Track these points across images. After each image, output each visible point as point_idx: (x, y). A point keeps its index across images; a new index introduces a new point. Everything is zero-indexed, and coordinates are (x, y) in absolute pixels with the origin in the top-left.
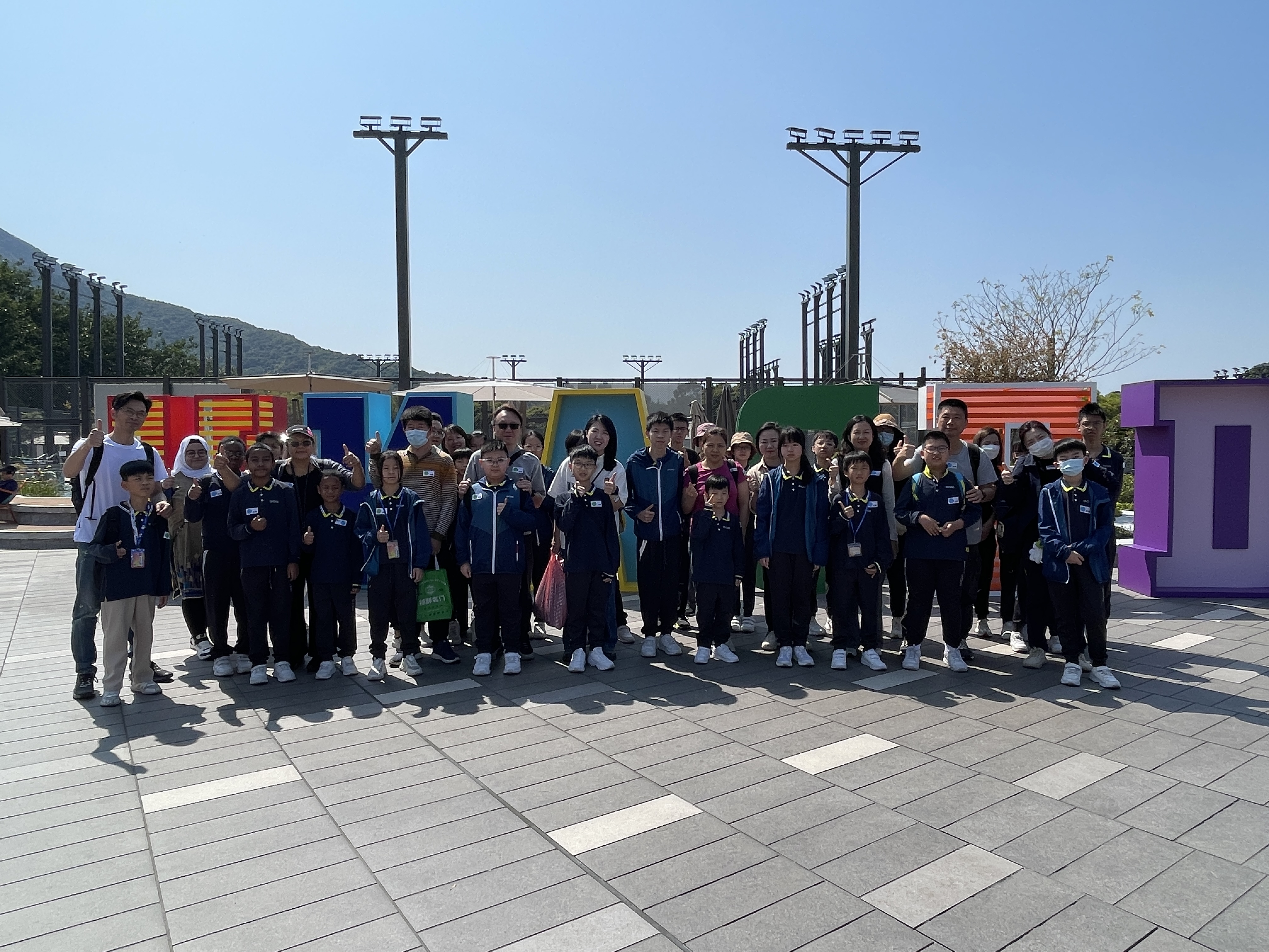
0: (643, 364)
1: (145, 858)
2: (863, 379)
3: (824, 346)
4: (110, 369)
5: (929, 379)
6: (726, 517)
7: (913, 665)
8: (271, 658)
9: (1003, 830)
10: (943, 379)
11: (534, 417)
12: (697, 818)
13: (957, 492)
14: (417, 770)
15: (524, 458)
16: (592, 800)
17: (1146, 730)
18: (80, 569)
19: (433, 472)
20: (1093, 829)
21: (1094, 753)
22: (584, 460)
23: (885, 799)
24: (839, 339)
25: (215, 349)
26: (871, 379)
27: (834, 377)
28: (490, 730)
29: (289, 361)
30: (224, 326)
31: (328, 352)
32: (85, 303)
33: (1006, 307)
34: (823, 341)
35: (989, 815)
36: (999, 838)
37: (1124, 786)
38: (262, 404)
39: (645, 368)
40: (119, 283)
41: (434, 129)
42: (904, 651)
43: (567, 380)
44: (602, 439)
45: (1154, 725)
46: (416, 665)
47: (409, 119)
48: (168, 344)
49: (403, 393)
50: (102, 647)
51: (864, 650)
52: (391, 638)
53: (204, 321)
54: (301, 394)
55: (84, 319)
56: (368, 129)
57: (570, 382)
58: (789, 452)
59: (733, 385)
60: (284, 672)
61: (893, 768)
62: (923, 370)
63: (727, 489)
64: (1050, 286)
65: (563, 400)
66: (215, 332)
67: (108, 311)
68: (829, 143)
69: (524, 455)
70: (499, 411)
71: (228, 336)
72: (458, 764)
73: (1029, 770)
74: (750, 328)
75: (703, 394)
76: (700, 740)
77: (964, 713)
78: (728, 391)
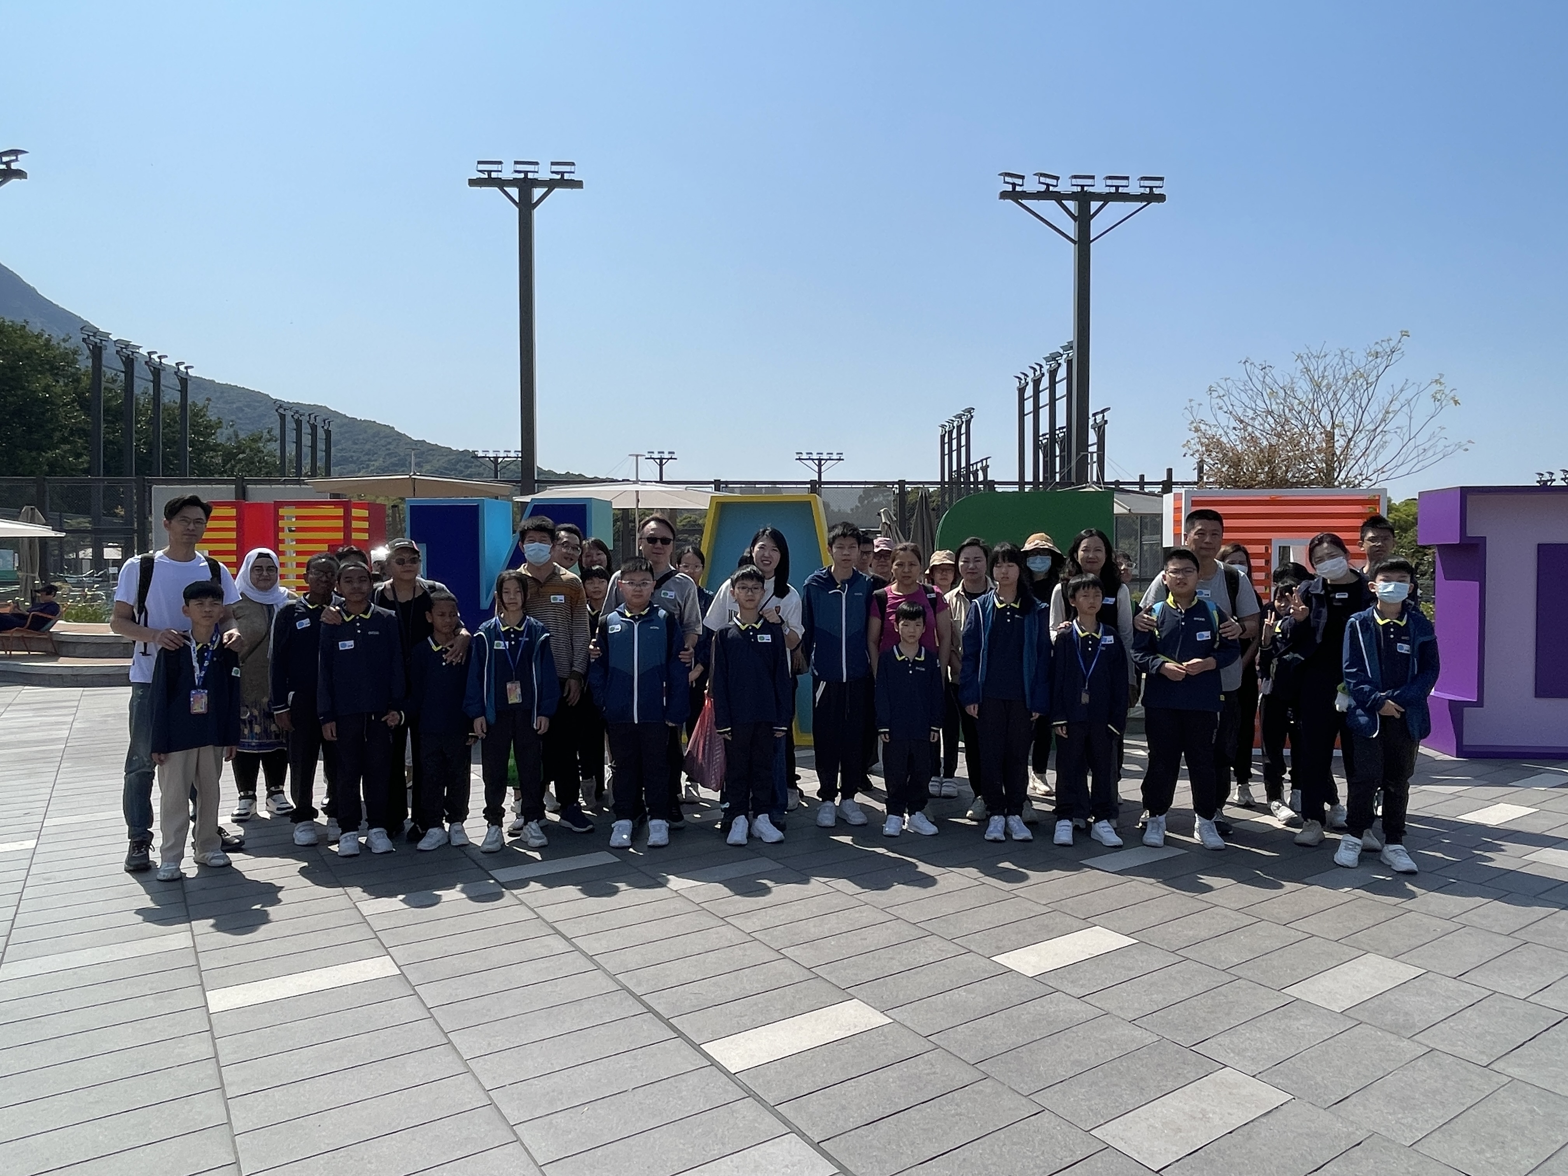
0: (820, 463)
1: (210, 1068)
2: (1093, 483)
3: (1046, 441)
4: (172, 467)
5: (1176, 483)
6: (919, 655)
7: (1157, 842)
8: (364, 824)
9: (1269, 1049)
10: (1195, 483)
11: (686, 528)
12: (886, 1029)
13: (1208, 625)
14: (541, 964)
15: (678, 580)
16: (756, 1004)
17: (1450, 926)
18: (134, 713)
19: (562, 597)
20: (1382, 1050)
21: (1384, 953)
22: (750, 583)
23: (1121, 1009)
24: (1064, 432)
25: (299, 443)
26: (1104, 483)
27: (1058, 480)
28: (631, 915)
29: (387, 457)
30: (310, 415)
31: (434, 447)
32: (142, 386)
33: (1273, 394)
34: (1044, 435)
35: (1251, 1030)
36: (1264, 1059)
37: (1423, 996)
38: (355, 512)
39: (823, 468)
40: (183, 363)
41: (566, 176)
42: (1145, 824)
43: (727, 483)
44: (771, 557)
45: (1462, 919)
46: (540, 834)
47: (537, 163)
48: (242, 436)
49: (527, 499)
50: (159, 807)
51: (1095, 822)
52: (510, 801)
53: (285, 410)
54: (403, 499)
55: (141, 406)
56: (486, 176)
57: (730, 486)
58: (1003, 573)
59: (931, 490)
60: (378, 842)
61: (1130, 969)
62: (1170, 471)
63: (921, 620)
64: (1329, 367)
65: (723, 508)
66: (299, 423)
67: (170, 396)
68: (1052, 192)
69: (677, 576)
70: (648, 522)
71: (314, 428)
72: (591, 958)
73: (1301, 974)
74: (954, 419)
75: (894, 500)
76: (889, 931)
77: (1220, 901)
78: (926, 498)
